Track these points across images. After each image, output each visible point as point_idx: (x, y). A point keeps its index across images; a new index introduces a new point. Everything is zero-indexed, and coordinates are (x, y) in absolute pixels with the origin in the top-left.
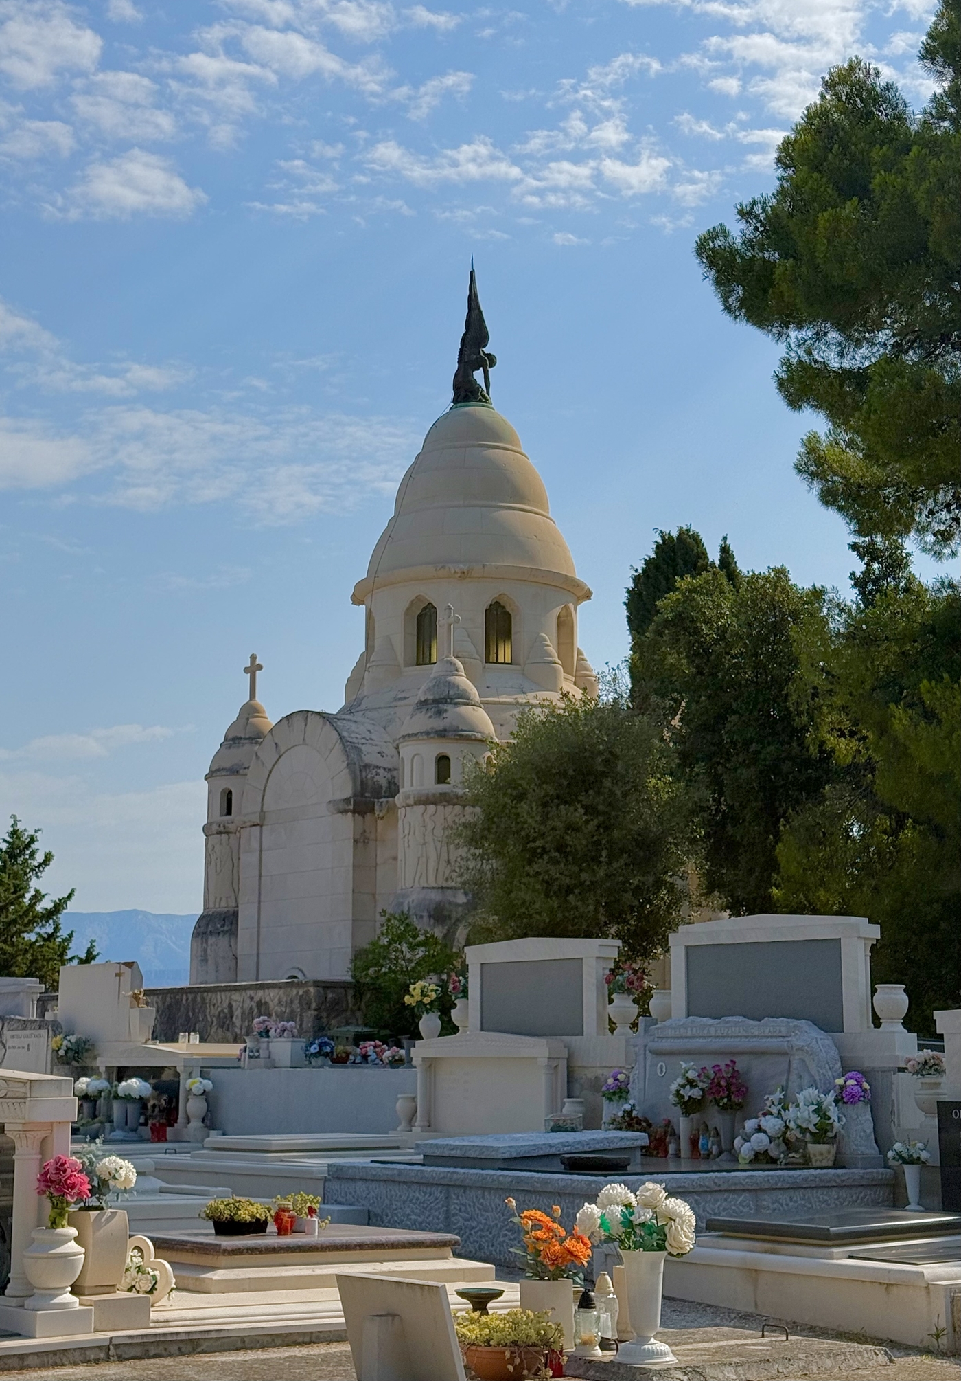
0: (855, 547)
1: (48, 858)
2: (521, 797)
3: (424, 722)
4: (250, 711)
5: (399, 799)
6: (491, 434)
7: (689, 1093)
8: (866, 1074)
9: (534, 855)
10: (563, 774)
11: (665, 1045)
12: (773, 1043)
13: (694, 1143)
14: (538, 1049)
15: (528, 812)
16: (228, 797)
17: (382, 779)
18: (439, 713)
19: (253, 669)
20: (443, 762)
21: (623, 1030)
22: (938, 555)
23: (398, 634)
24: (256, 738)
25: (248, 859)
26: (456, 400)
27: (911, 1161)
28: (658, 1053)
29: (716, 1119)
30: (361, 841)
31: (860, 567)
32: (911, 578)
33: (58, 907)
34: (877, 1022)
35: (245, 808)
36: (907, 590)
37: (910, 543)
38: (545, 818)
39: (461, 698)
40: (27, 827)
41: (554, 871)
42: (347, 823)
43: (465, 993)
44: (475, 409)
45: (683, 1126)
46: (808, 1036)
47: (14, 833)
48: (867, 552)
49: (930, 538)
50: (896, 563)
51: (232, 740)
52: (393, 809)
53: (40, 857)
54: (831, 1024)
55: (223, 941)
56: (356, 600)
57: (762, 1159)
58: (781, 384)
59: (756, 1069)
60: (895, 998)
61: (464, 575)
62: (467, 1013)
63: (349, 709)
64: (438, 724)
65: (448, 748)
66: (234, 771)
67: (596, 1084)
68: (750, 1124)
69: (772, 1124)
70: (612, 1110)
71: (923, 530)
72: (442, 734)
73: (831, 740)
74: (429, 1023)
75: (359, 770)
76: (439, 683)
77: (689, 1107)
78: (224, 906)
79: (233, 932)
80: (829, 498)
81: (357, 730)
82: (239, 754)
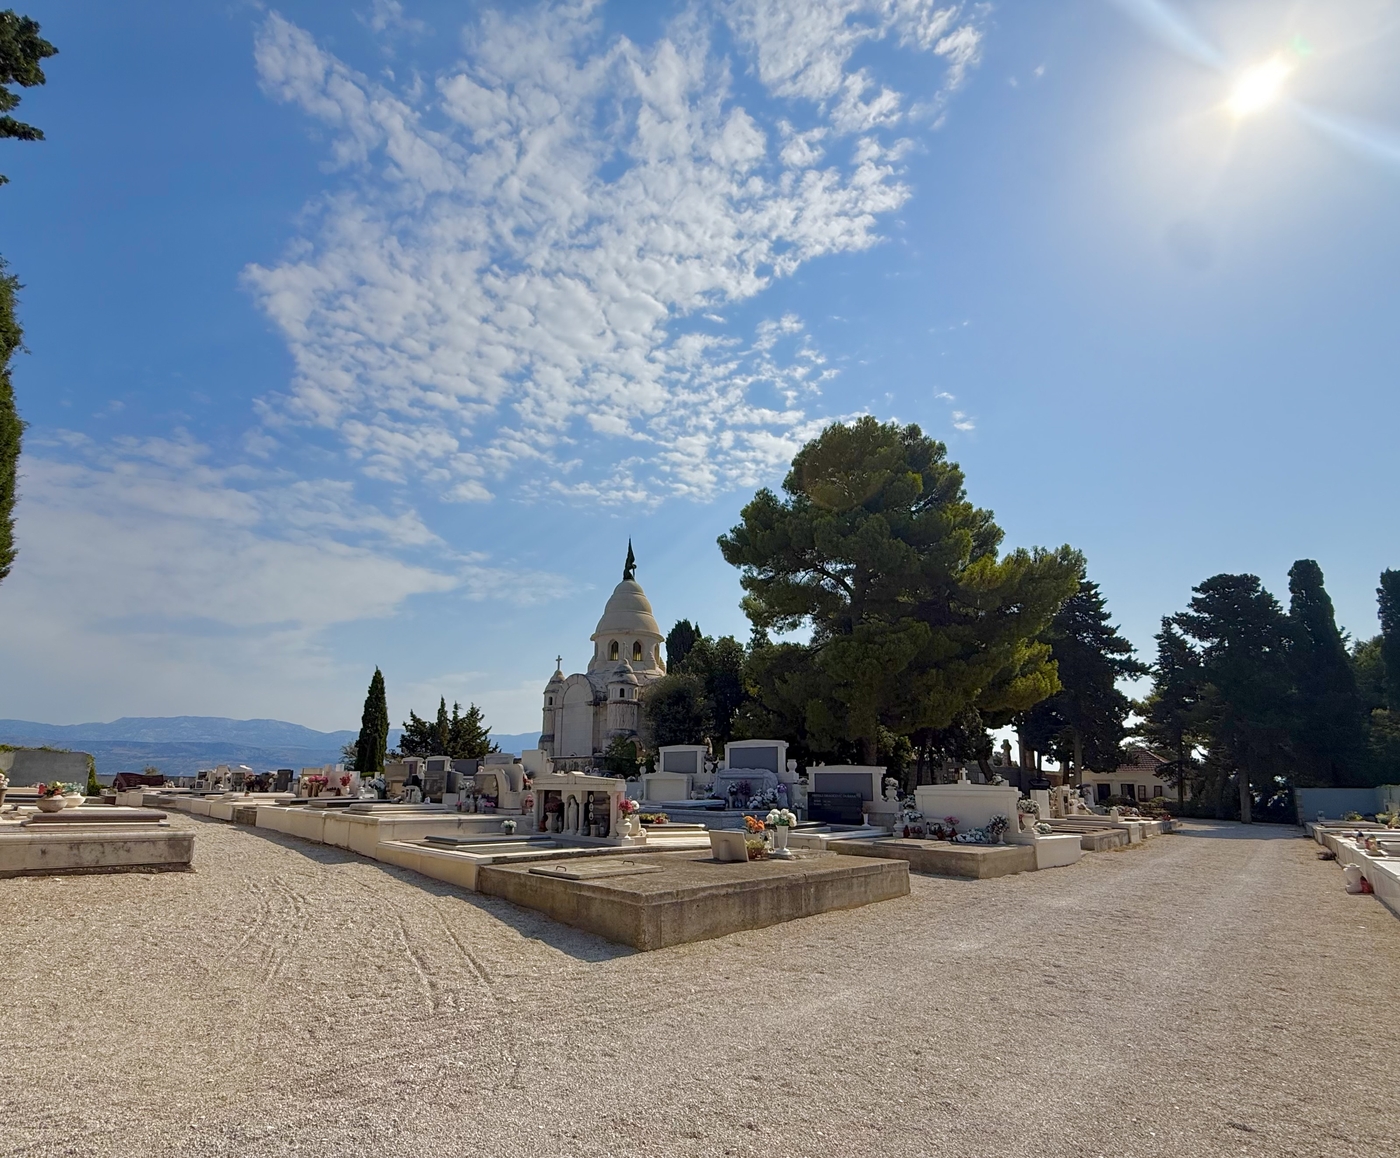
0: (752, 630)
1: (483, 716)
2: (662, 703)
3: (616, 678)
4: (558, 673)
5: (608, 702)
6: (636, 590)
7: (733, 789)
8: (786, 784)
9: (666, 721)
10: (674, 696)
11: (725, 776)
12: (759, 776)
13: (734, 803)
14: (684, 777)
15: (665, 708)
16: (551, 699)
17: (602, 695)
18: (622, 676)
19: (559, 660)
20: (622, 691)
21: (709, 772)
22: (779, 634)
23: (605, 649)
24: (560, 681)
25: (558, 719)
26: (625, 579)
27: (800, 808)
28: (722, 778)
29: (741, 796)
30: (596, 714)
31: (753, 636)
32: (768, 640)
33: (487, 732)
34: (787, 770)
35: (558, 702)
36: (767, 643)
37: (769, 630)
38: (670, 709)
39: (629, 671)
40: (476, 706)
41: (672, 725)
42: (591, 709)
43: (658, 761)
44: (631, 582)
45: (731, 799)
46: (769, 774)
47: (472, 708)
48: (755, 631)
49: (776, 628)
50: (764, 635)
51: (552, 682)
52: (606, 705)
53: (480, 716)
54: (775, 771)
55: (549, 744)
56: (592, 639)
57: (755, 808)
58: (741, 582)
59: (753, 784)
60: (793, 763)
61: (627, 633)
62: (659, 767)
63: (591, 672)
64: (621, 679)
65: (626, 688)
66: (553, 691)
67: (701, 788)
68: (752, 798)
69: (759, 798)
70: (706, 794)
71: (774, 626)
72: (622, 682)
73: (748, 688)
74: (643, 769)
75: (595, 692)
76: (621, 666)
77: (732, 793)
78: (549, 733)
79: (553, 741)
80: (749, 615)
81: (594, 680)
82: (555, 686)
